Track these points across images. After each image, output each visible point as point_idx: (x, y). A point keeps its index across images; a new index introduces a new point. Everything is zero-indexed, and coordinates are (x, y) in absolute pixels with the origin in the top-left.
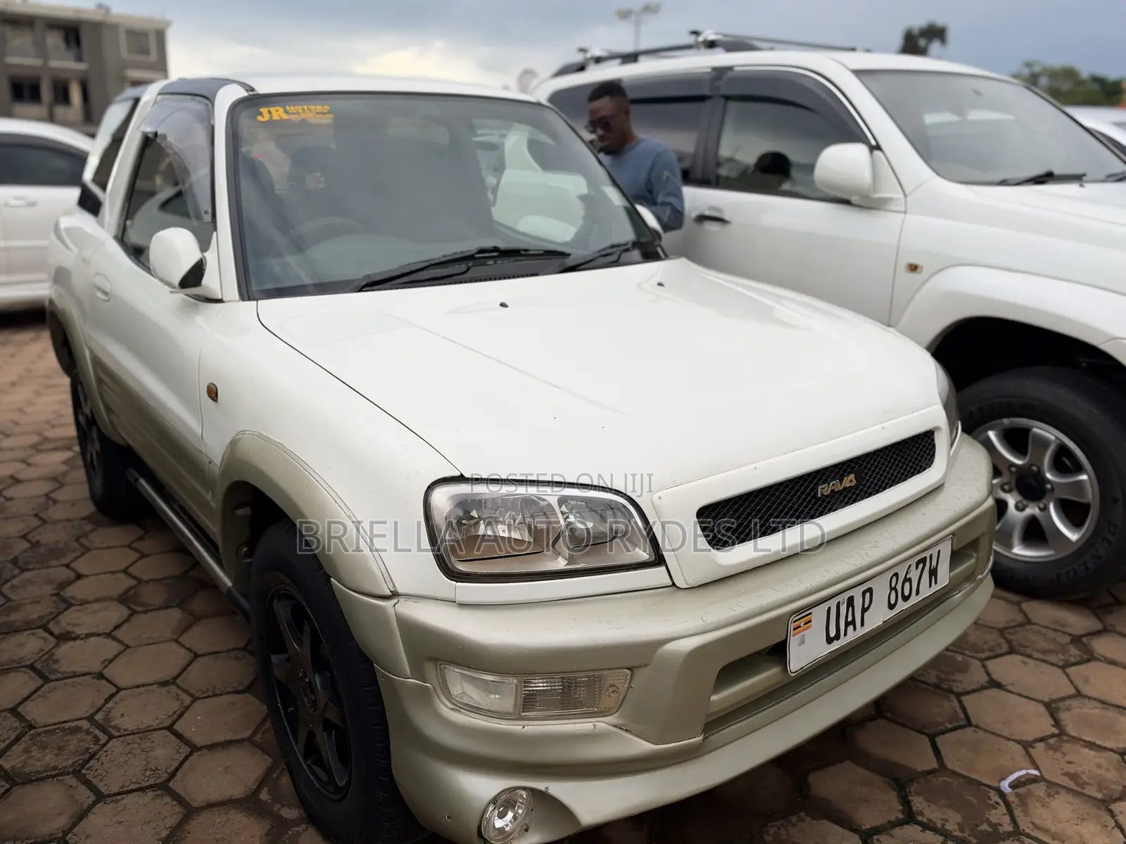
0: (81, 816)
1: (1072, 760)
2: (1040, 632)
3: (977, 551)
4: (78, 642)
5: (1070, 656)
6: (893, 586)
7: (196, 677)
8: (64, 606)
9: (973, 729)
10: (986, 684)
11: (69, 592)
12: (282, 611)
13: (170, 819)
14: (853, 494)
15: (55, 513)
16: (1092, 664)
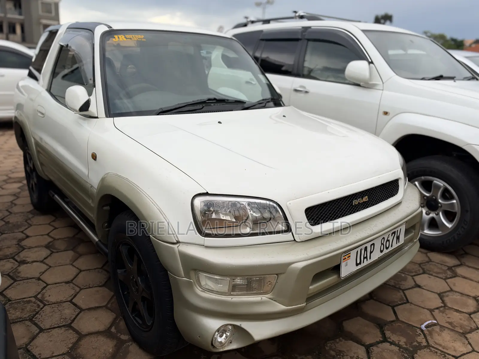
0: (33, 338)
1: (450, 317)
2: (435, 265)
3: (414, 230)
4: (28, 265)
5: (448, 275)
6: (382, 243)
7: (81, 280)
8: (21, 249)
9: (409, 304)
10: (414, 286)
11: (24, 243)
12: (124, 250)
13: (73, 340)
14: (367, 204)
15: (15, 209)
16: (457, 278)
